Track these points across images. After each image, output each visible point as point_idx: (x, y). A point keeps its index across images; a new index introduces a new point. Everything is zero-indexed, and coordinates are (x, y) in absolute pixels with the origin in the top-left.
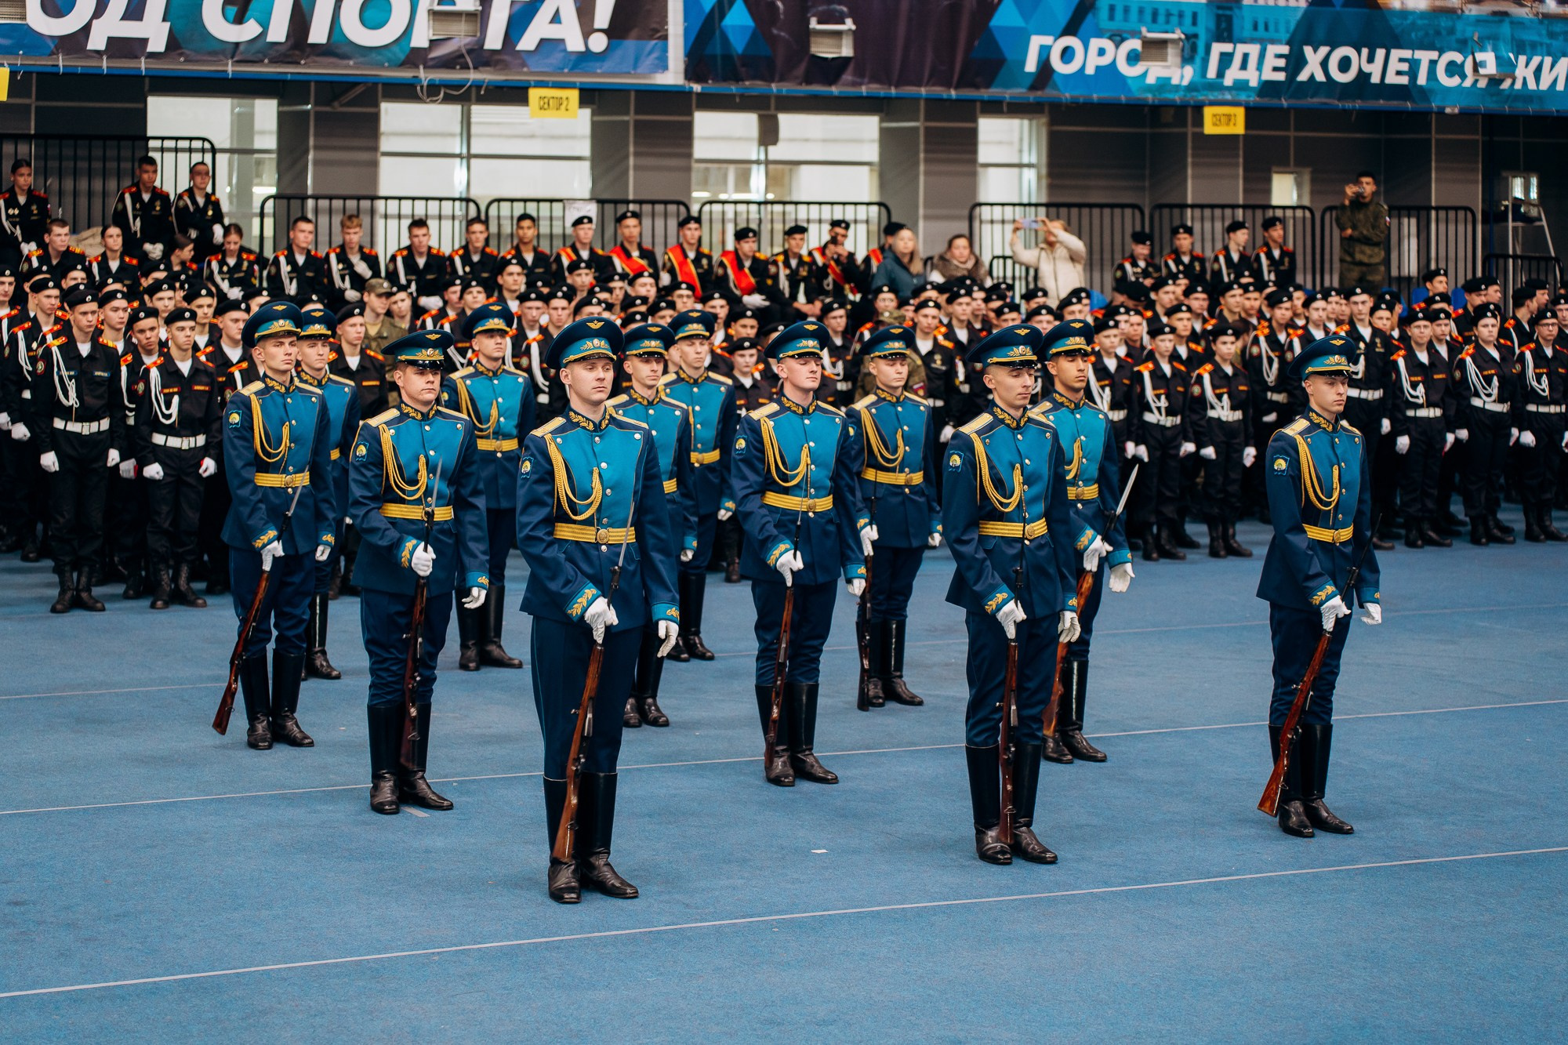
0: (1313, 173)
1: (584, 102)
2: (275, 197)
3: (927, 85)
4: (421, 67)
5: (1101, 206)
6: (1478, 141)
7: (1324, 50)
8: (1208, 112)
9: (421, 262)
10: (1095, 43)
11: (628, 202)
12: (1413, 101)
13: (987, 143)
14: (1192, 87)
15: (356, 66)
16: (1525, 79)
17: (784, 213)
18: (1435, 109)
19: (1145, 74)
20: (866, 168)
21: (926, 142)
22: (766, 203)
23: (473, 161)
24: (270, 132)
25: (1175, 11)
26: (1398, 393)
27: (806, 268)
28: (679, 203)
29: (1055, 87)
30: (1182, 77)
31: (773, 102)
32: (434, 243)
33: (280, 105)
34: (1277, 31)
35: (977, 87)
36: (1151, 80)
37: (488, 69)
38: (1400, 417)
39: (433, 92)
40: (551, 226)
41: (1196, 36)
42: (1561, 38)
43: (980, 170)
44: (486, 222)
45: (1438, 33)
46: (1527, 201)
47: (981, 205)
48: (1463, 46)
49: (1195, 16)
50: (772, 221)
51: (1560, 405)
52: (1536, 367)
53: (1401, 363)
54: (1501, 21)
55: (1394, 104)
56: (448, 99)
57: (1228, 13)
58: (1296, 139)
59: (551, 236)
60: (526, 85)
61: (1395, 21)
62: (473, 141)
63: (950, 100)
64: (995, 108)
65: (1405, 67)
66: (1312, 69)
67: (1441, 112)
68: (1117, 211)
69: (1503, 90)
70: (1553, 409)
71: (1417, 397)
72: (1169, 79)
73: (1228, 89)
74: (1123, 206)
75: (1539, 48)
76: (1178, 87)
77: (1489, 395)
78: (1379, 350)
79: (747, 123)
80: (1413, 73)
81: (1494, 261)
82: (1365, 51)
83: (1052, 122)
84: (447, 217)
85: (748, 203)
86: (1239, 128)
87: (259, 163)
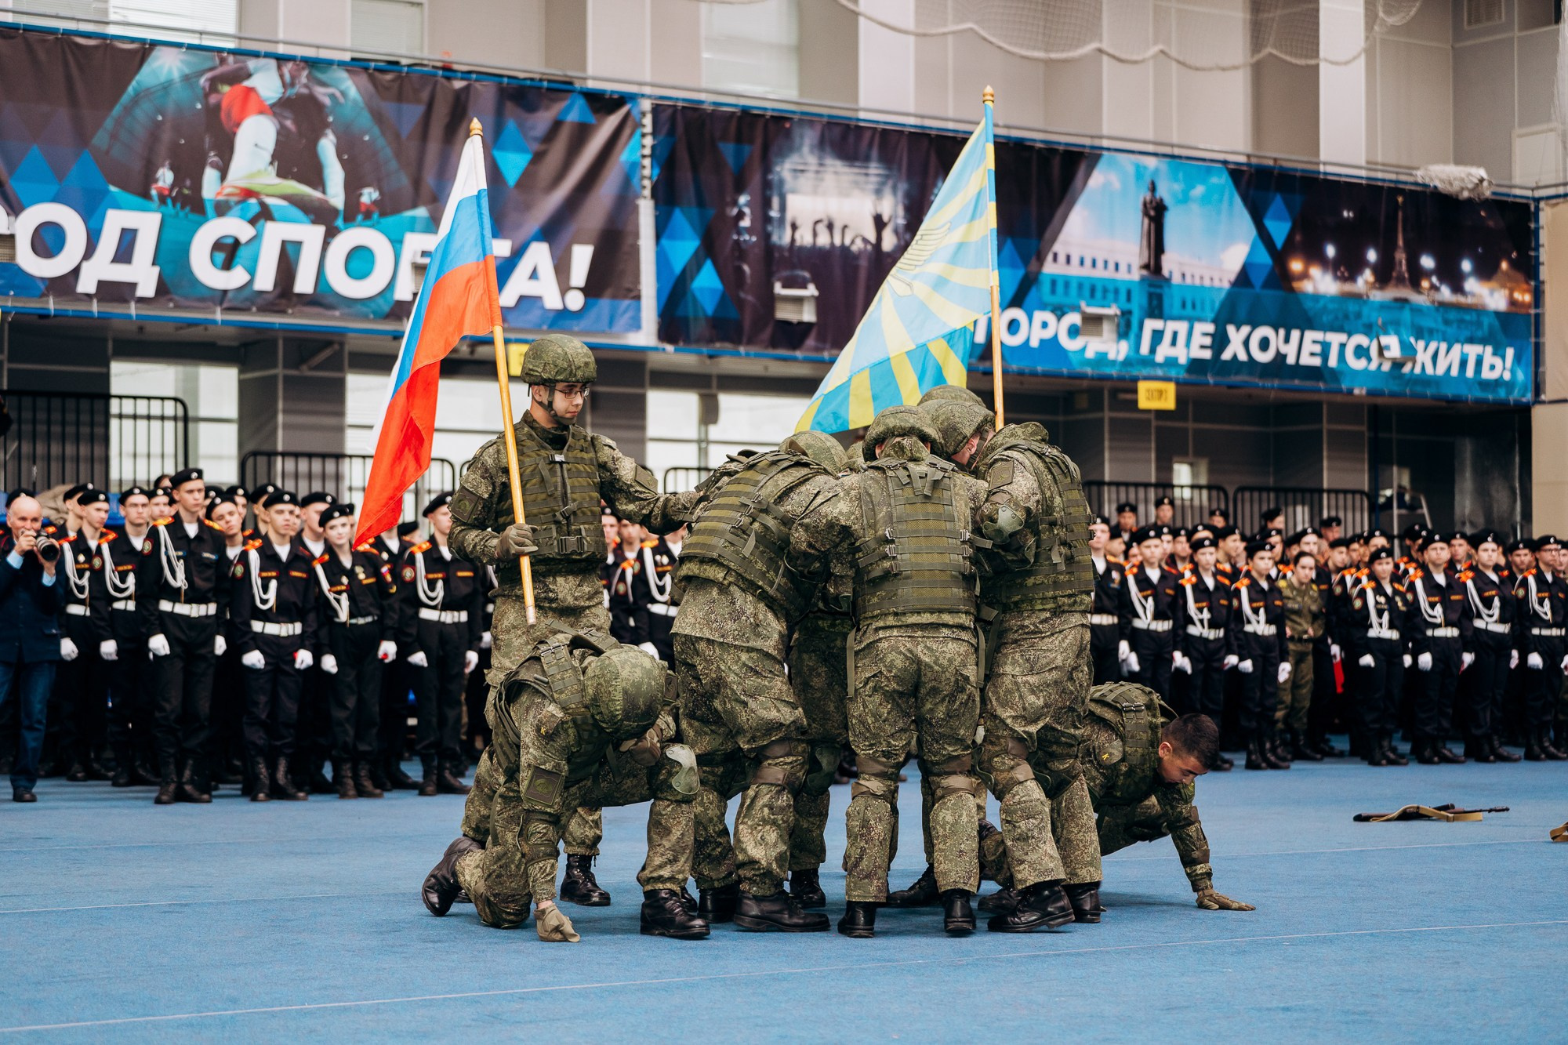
0: (1210, 463)
6: (1363, 433)
7: (1245, 330)
8: (1142, 386)
10: (1040, 316)
12: (1325, 382)
14: (1127, 362)
16: (1423, 363)
18: (1346, 390)
19: (1084, 349)
24: (232, 402)
25: (1111, 287)
29: (1003, 358)
30: (1118, 352)
31: (715, 381)
33: (240, 372)
34: (1203, 309)
36: (1090, 354)
41: (1130, 312)
42: (1455, 325)
45: (1346, 317)
48: (1369, 330)
49: (1129, 293)
52: (1539, 591)
54: (1402, 308)
55: (1309, 385)
57: (1158, 291)
58: (1195, 430)
61: (1308, 305)
65: (1317, 349)
66: (1235, 349)
67: (1348, 394)
69: (1405, 373)
70: (1555, 632)
72: (1106, 353)
73: (1160, 365)
75: (1435, 335)
76: (1114, 362)
77: (1491, 616)
79: (688, 402)
80: (1325, 355)
82: (1282, 332)
86: (1169, 404)
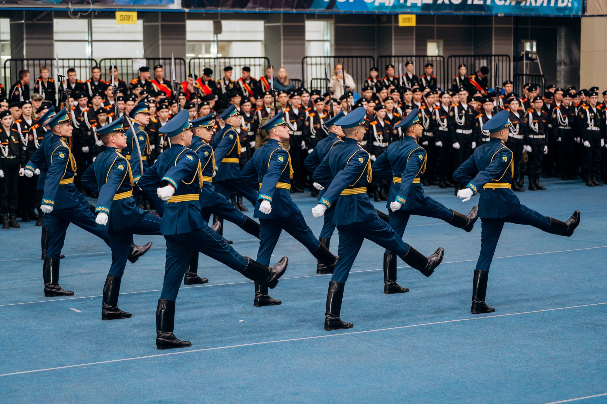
0: (444, 42)
1: (139, 17)
2: (10, 60)
3: (284, 7)
4: (70, 4)
5: (357, 57)
6: (511, 27)
8: (401, 17)
9: (73, 86)
11: (159, 59)
12: (485, 11)
13: (309, 32)
14: (394, 7)
15: (42, 4)
16: (531, 1)
17: (225, 63)
18: (494, 14)
19: (374, 3)
20: (260, 43)
21: (284, 32)
22: (217, 58)
23: (94, 43)
24: (7, 33)
26: (479, 131)
27: (233, 84)
28: (180, 59)
29: (337, 8)
30: (390, 2)
31: (219, 16)
32: (78, 78)
33: (11, 21)
35: (304, 8)
36: (377, 4)
37: (98, 4)
38: (480, 141)
39: (75, 14)
40: (127, 70)
43: (307, 43)
44: (100, 68)
46: (532, 53)
47: (307, 57)
50: (220, 66)
51: (543, 135)
52: (534, 119)
53: (481, 119)
55: (478, 13)
56: (82, 17)
58: (437, 27)
59: (127, 74)
60: (114, 10)
62: (94, 35)
63: (293, 14)
64: (312, 17)
67: (496, 16)
68: (363, 59)
69: (522, 6)
70: (540, 137)
71: (487, 133)
72: (384, 3)
73: (409, 7)
74: (366, 57)
76: (388, 7)
77: (515, 132)
78: (471, 113)
79: (209, 25)
81: (518, 77)
83: (336, 22)
84: (83, 67)
85: (210, 58)
86: (413, 23)
87: (3, 46)
